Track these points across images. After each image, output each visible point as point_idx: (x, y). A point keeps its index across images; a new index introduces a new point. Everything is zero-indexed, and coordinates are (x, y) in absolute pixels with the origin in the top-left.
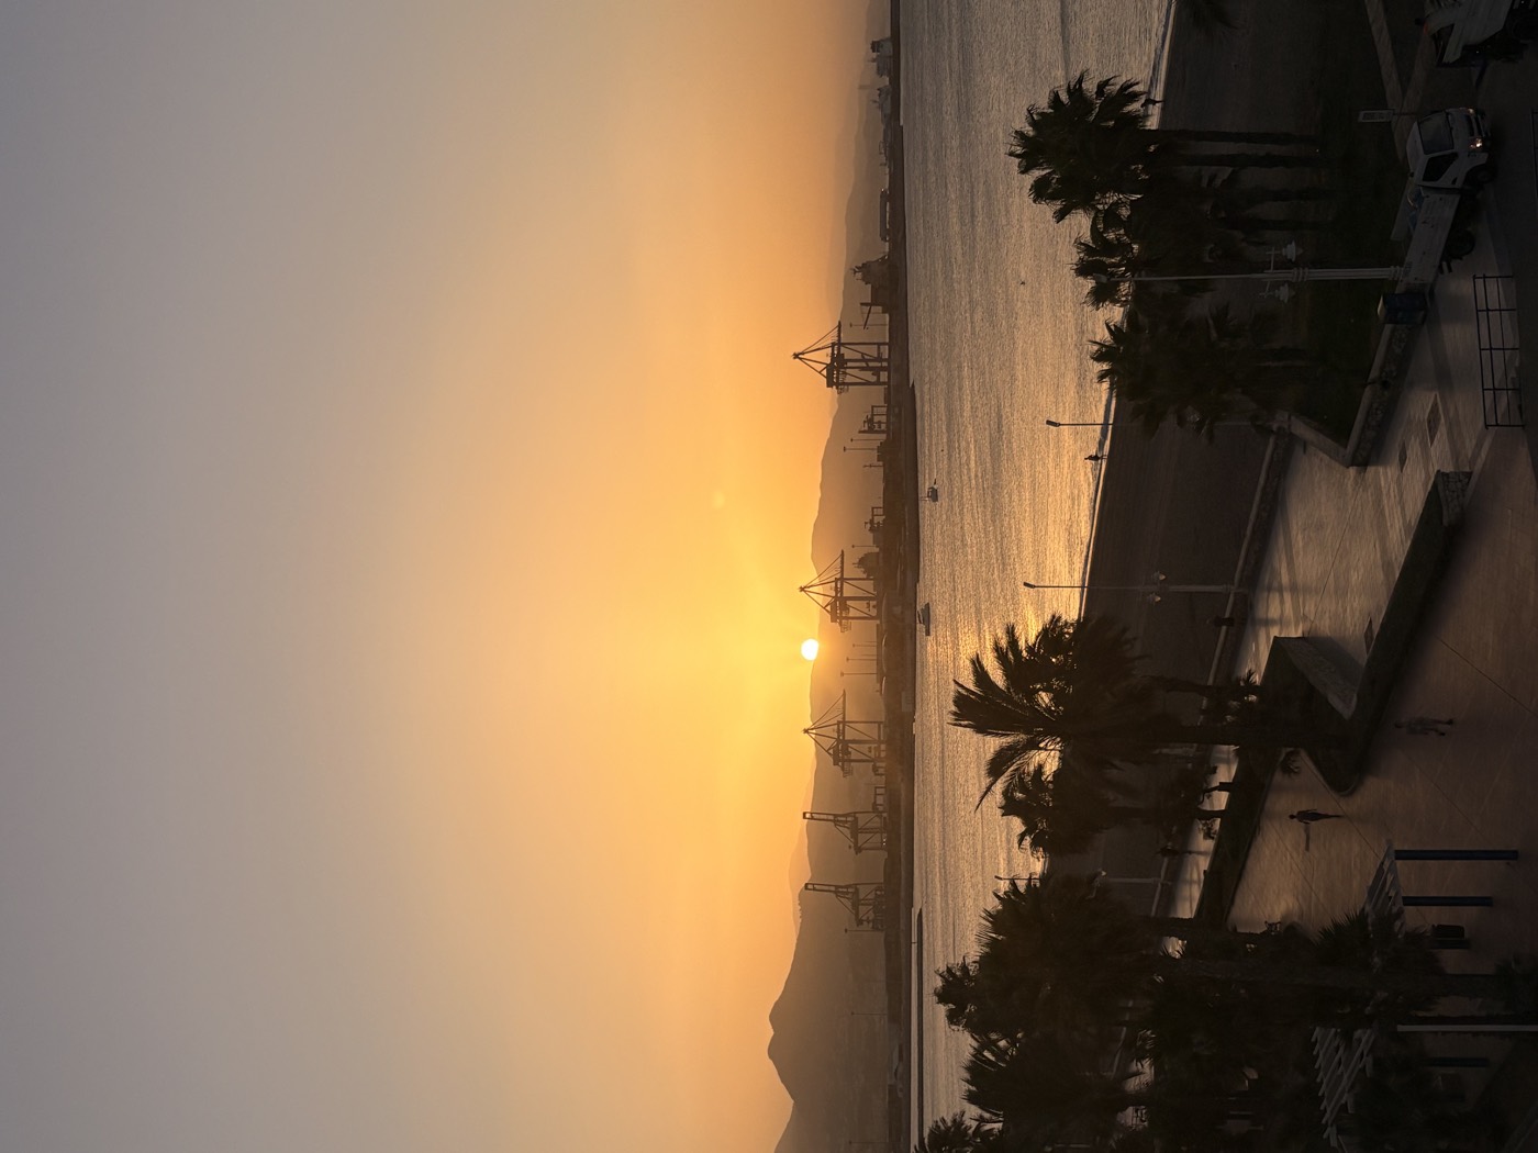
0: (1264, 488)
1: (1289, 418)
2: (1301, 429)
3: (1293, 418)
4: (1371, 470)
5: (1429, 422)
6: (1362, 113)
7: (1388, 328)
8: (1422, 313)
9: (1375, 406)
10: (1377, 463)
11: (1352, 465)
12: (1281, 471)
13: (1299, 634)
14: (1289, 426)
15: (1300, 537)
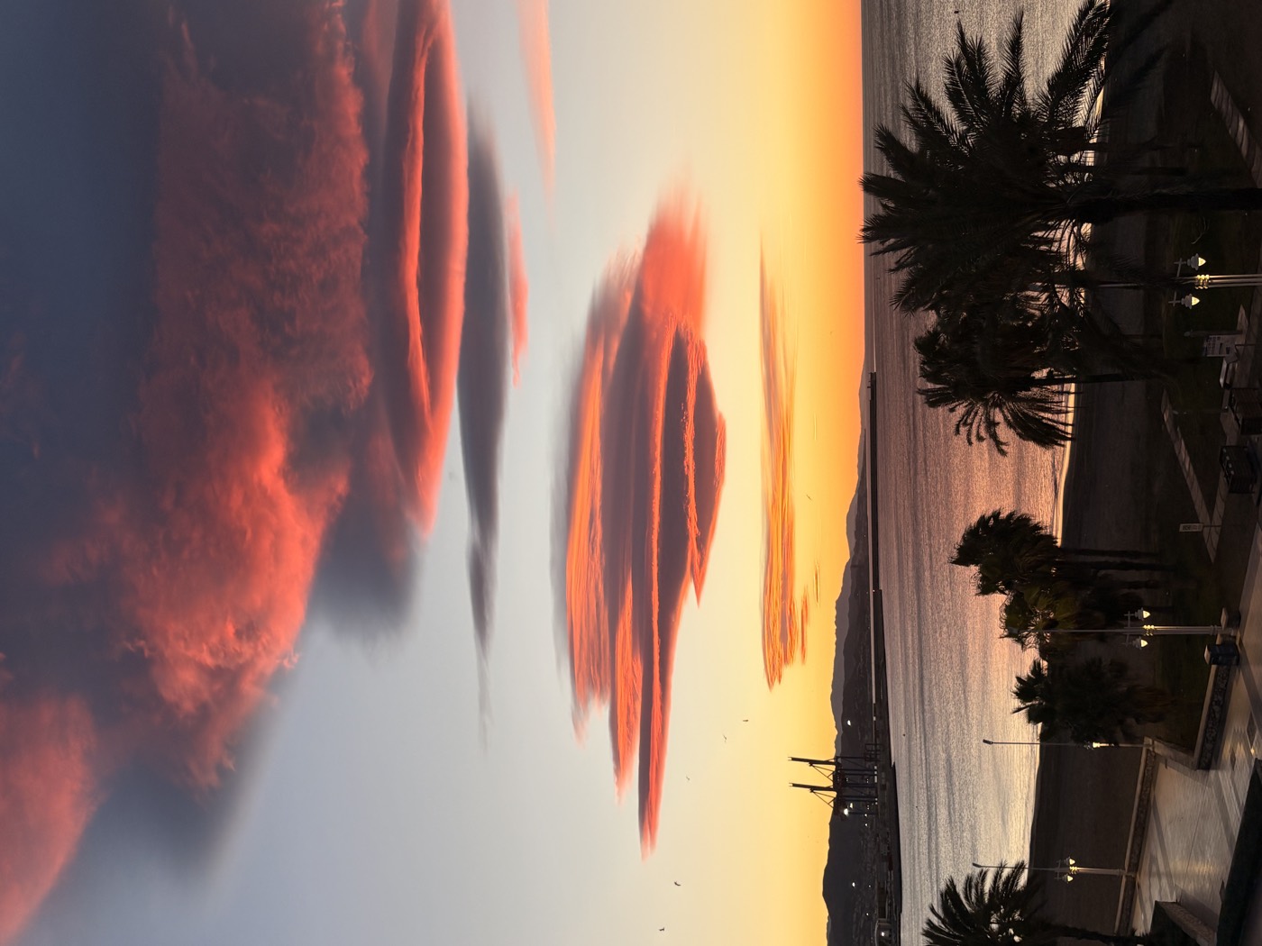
0: (1140, 796)
1: (1153, 743)
2: (1160, 749)
3: (1156, 742)
4: (1212, 773)
5: (1248, 732)
6: (1182, 525)
7: (1214, 667)
8: (1236, 657)
9: (1210, 726)
10: (1217, 768)
11: (1199, 768)
12: (1150, 781)
13: (1174, 900)
14: (1153, 748)
15: (1168, 829)
